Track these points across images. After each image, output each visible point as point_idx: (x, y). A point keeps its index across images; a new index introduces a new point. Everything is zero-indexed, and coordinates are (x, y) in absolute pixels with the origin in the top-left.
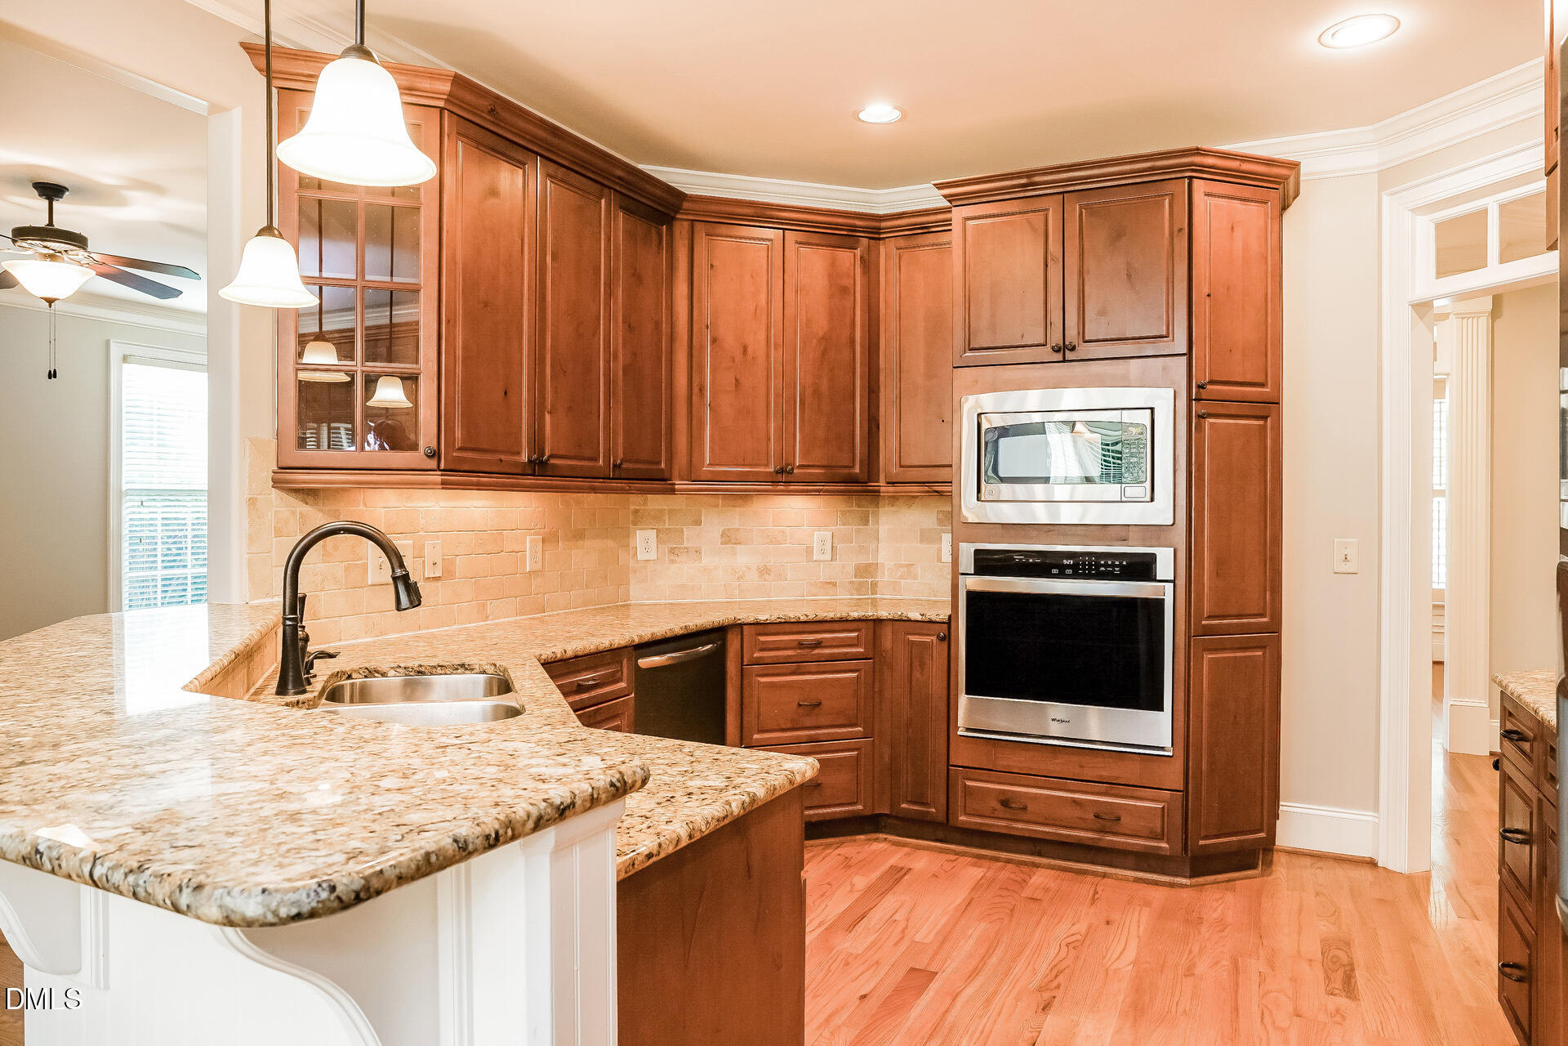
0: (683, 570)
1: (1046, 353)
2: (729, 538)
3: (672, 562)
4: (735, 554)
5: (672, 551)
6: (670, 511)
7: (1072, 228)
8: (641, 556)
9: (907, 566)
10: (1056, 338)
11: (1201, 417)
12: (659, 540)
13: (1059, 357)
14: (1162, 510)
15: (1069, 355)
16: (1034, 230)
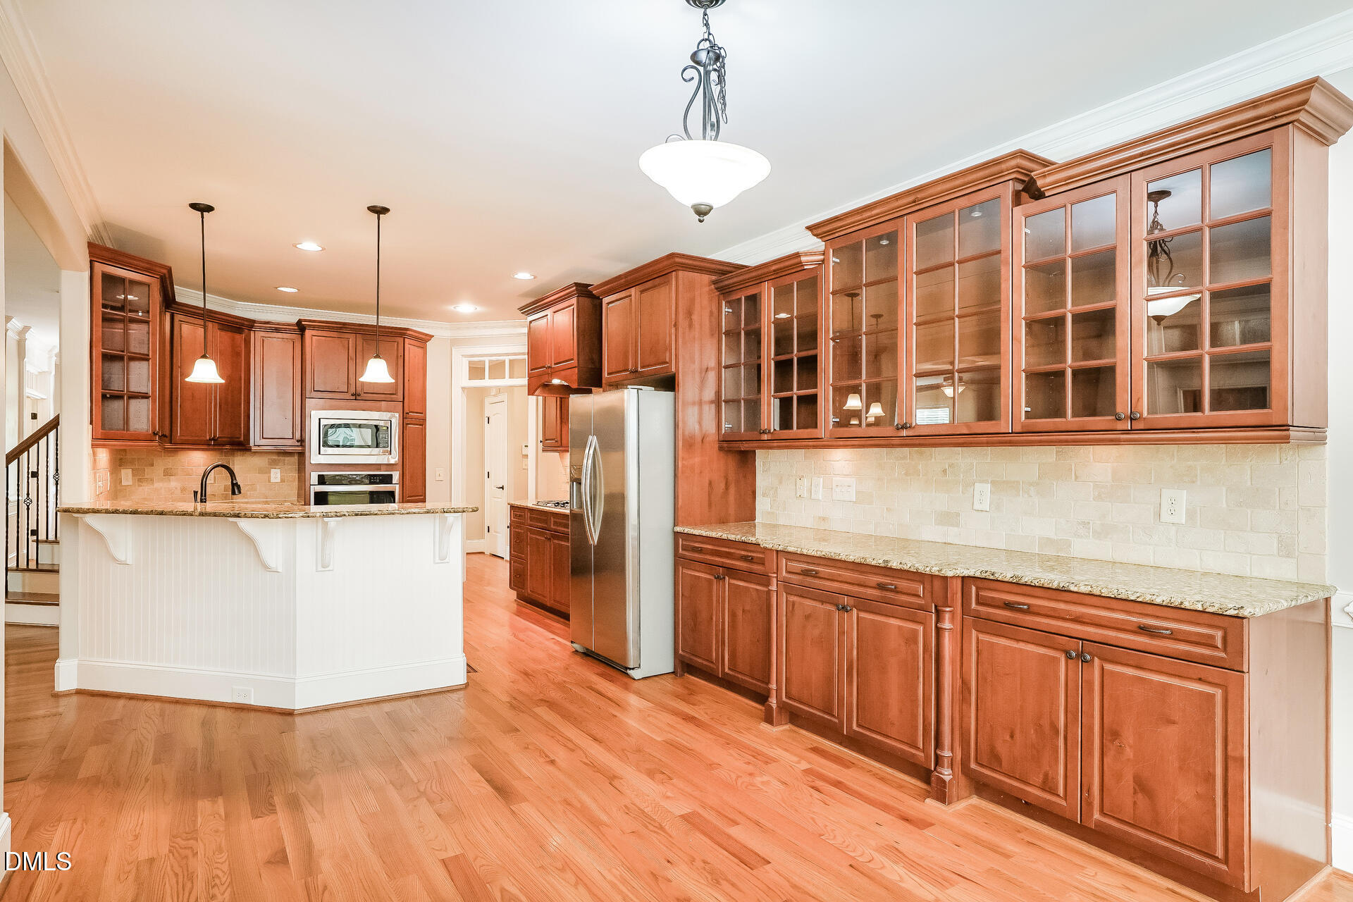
0: (145, 489)
1: (348, 396)
2: (168, 473)
3: (139, 486)
4: (170, 480)
5: (140, 480)
6: (139, 459)
7: (359, 348)
8: (124, 483)
9: (251, 485)
10: (352, 390)
11: (407, 424)
12: (134, 475)
13: (354, 398)
14: (394, 458)
15: (358, 398)
16: (344, 346)
